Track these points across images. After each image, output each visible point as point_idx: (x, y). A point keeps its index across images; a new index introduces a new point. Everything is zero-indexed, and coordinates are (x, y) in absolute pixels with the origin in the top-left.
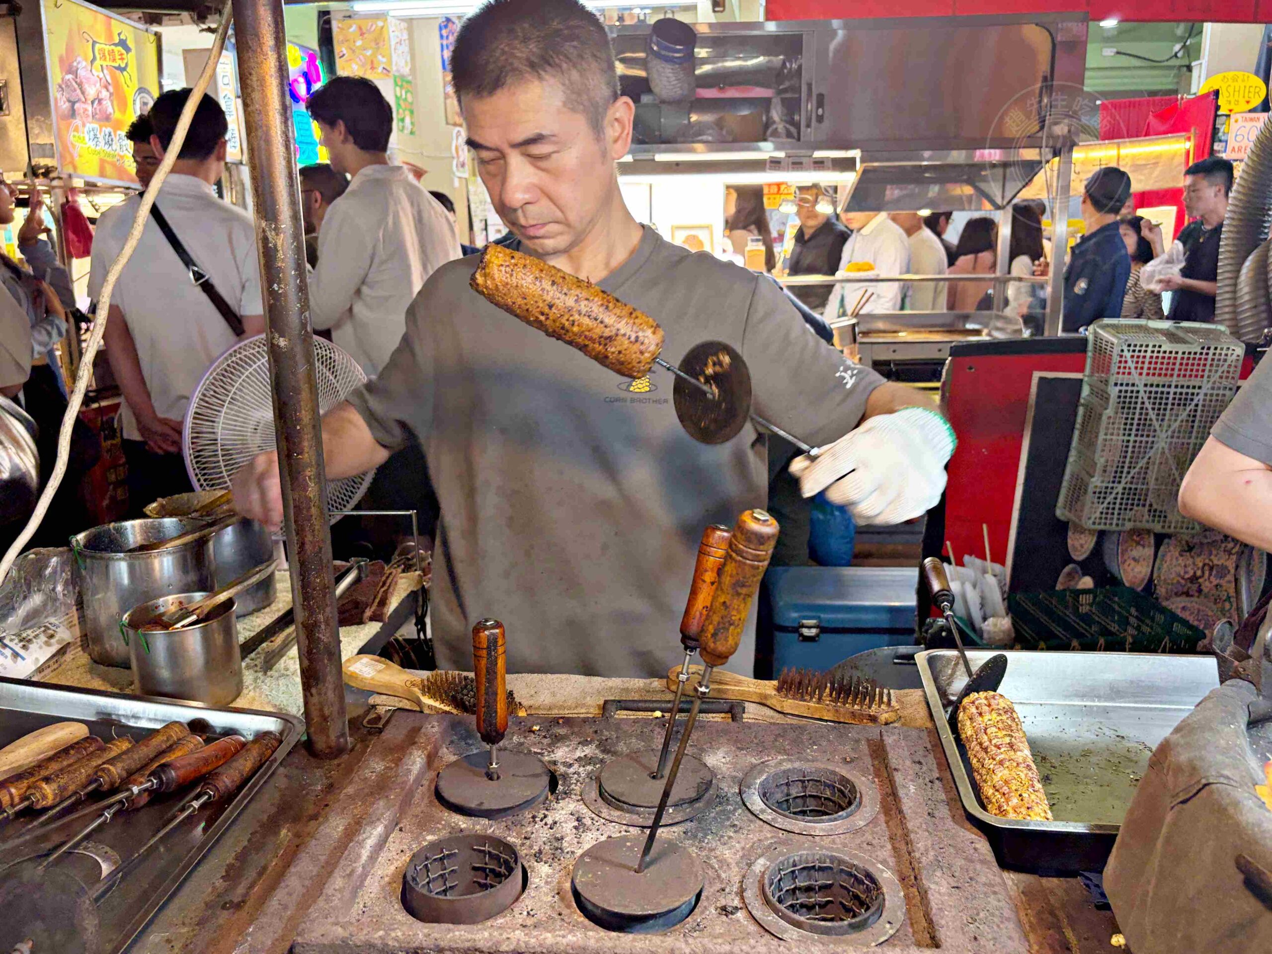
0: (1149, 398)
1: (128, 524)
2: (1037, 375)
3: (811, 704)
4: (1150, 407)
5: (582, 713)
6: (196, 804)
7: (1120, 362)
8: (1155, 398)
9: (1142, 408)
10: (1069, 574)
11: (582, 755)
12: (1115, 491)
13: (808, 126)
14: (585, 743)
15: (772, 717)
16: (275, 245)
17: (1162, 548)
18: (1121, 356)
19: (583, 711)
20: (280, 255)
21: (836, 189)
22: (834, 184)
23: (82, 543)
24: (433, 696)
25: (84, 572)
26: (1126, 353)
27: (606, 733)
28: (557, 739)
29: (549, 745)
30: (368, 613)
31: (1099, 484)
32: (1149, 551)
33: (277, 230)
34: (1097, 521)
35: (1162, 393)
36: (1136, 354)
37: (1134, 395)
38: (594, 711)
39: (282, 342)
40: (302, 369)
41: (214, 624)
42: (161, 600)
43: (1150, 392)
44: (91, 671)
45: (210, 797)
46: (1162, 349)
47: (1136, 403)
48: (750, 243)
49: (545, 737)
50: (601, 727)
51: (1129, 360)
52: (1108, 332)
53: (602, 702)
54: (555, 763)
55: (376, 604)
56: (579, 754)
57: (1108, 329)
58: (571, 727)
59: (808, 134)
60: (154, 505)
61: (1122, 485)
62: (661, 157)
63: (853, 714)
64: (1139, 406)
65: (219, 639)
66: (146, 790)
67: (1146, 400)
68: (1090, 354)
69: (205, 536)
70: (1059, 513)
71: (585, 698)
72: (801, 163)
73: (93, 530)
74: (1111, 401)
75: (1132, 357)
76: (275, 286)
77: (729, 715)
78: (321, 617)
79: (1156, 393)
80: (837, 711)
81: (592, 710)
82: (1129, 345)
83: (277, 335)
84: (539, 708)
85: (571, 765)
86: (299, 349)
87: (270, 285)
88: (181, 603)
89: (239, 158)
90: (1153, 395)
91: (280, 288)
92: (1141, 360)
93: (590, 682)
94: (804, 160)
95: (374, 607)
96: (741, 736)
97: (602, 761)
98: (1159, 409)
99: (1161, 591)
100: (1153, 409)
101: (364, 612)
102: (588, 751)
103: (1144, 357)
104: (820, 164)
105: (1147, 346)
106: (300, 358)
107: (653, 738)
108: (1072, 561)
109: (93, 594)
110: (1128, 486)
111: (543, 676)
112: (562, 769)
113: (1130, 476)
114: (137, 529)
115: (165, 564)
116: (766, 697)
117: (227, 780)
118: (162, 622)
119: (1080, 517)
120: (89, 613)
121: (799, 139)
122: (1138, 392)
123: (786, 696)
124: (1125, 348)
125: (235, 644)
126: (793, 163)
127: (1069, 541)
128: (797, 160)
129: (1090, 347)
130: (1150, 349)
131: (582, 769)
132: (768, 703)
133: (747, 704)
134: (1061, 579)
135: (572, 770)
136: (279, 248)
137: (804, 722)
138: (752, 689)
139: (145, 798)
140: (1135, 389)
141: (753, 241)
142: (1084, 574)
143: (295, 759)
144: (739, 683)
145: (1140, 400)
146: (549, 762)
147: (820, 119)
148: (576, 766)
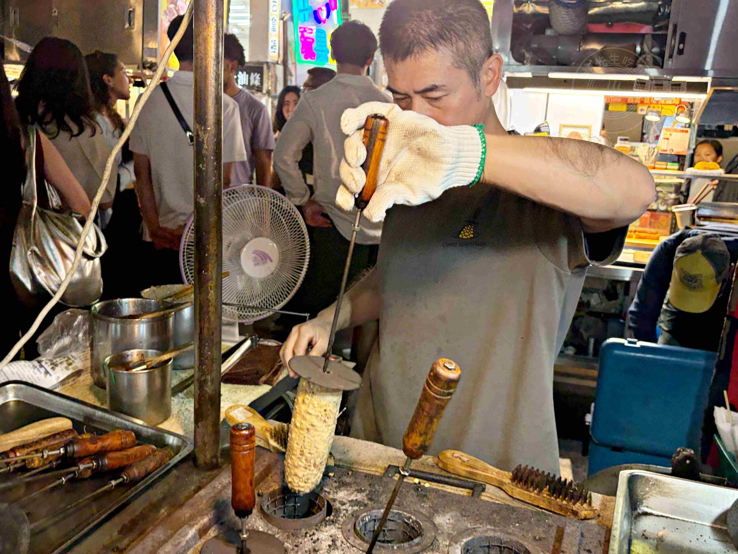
1: (125, 300)
3: (533, 494)
5: (372, 471)
6: (114, 483)
11: (354, 499)
13: (671, 57)
14: (360, 491)
15: (503, 499)
16: (203, 140)
19: (373, 469)
20: (205, 146)
21: (692, 105)
22: (691, 101)
23: (98, 310)
24: (276, 441)
25: (95, 327)
27: (377, 487)
28: (343, 485)
29: (336, 488)
30: (264, 378)
33: (205, 131)
38: (379, 472)
39: (202, 201)
40: (213, 219)
41: (157, 372)
42: (129, 352)
44: (91, 389)
45: (124, 480)
48: (619, 141)
49: (335, 482)
50: (374, 482)
53: (387, 466)
54: (334, 500)
55: (271, 373)
56: (353, 497)
58: (356, 478)
59: (669, 64)
60: (148, 290)
62: (553, 75)
63: (561, 507)
65: (158, 382)
66: (89, 468)
69: (166, 314)
71: (378, 460)
72: (662, 85)
73: (107, 302)
76: (201, 166)
77: (471, 491)
78: (209, 377)
80: (550, 503)
81: (379, 470)
83: (199, 196)
84: (346, 462)
85: (343, 504)
86: (212, 205)
87: (198, 165)
88: (142, 355)
89: (276, 59)
91: (203, 167)
93: (386, 450)
94: (664, 83)
95: (269, 375)
96: (468, 507)
97: (366, 505)
101: (261, 377)
102: (359, 497)
104: (677, 87)
106: (212, 211)
107: (406, 496)
109: (99, 342)
111: (356, 440)
112: (337, 505)
114: (131, 305)
115: (141, 329)
116: (502, 483)
117: (135, 472)
118: (128, 367)
120: (95, 352)
121: (662, 67)
123: (516, 486)
125: (168, 386)
126: (656, 85)
128: (660, 83)
131: (350, 508)
132: (504, 488)
133: (488, 486)
135: (344, 507)
136: (205, 142)
137: (525, 506)
138: (494, 476)
139: (89, 473)
141: (621, 140)
143: (185, 466)
144: (486, 470)
146: (332, 499)
147: (681, 52)
148: (348, 505)
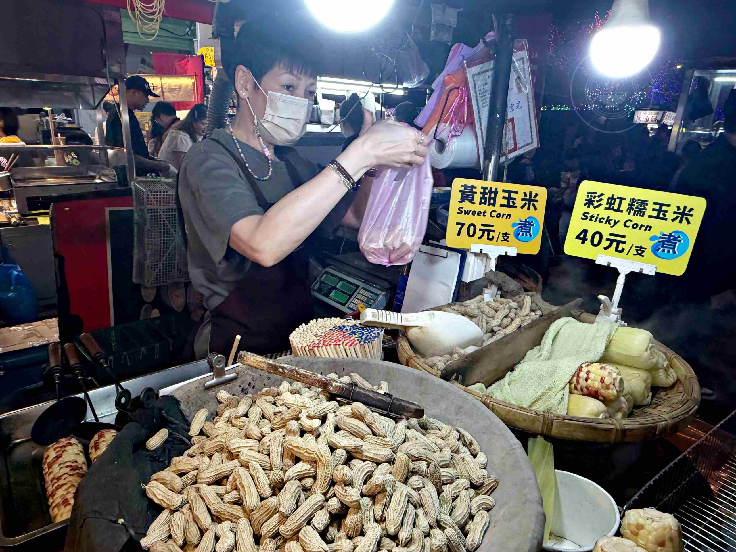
0: (167, 218)
2: (107, 210)
4: (167, 222)
7: (148, 201)
8: (169, 218)
9: (164, 224)
10: (146, 310)
12: (159, 266)
17: (189, 288)
18: (148, 198)
26: (150, 196)
31: (150, 264)
32: (183, 291)
34: (153, 282)
35: (172, 215)
36: (156, 196)
37: (159, 217)
43: (166, 215)
46: (168, 194)
47: (160, 221)
51: (153, 200)
52: (140, 185)
57: (141, 183)
61: (162, 262)
64: (162, 222)
67: (165, 219)
68: (134, 197)
70: (134, 280)
74: (148, 221)
75: (154, 198)
79: (169, 215)
82: (151, 192)
90: (168, 217)
92: (159, 199)
98: (172, 223)
99: (192, 308)
100: (170, 223)
103: (160, 198)
105: (160, 192)
108: (146, 303)
110: (165, 262)
113: (165, 257)
119: (144, 282)
122: (160, 215)
124: (150, 194)
127: (143, 293)
129: (134, 193)
130: (162, 194)
134: (142, 313)
140: (159, 214)
142: (154, 308)
145: (162, 220)
